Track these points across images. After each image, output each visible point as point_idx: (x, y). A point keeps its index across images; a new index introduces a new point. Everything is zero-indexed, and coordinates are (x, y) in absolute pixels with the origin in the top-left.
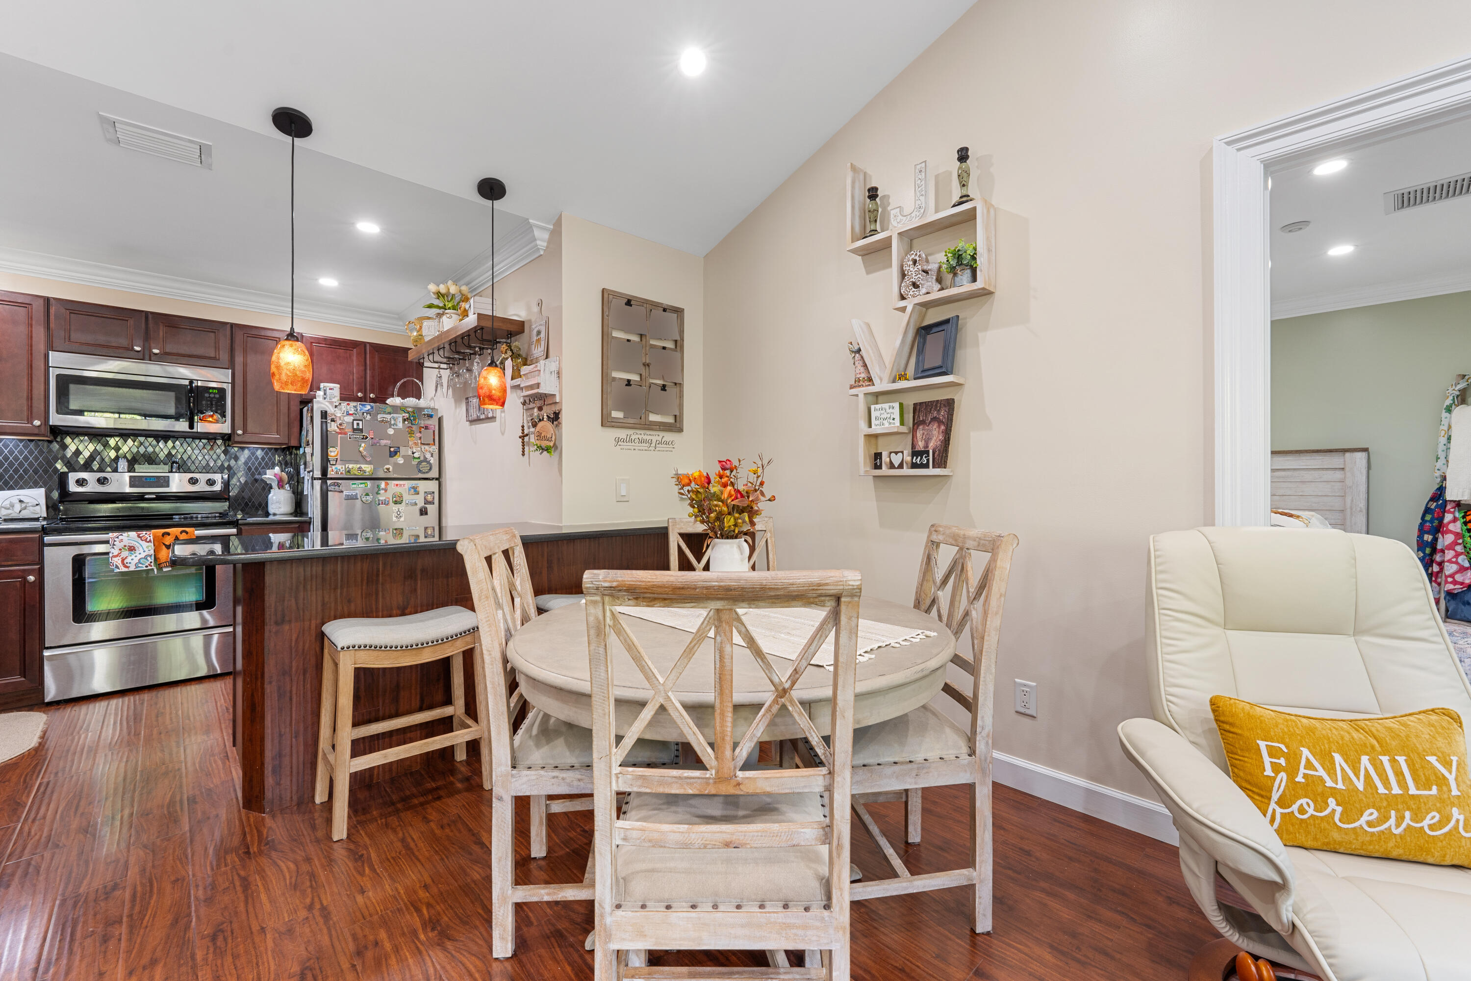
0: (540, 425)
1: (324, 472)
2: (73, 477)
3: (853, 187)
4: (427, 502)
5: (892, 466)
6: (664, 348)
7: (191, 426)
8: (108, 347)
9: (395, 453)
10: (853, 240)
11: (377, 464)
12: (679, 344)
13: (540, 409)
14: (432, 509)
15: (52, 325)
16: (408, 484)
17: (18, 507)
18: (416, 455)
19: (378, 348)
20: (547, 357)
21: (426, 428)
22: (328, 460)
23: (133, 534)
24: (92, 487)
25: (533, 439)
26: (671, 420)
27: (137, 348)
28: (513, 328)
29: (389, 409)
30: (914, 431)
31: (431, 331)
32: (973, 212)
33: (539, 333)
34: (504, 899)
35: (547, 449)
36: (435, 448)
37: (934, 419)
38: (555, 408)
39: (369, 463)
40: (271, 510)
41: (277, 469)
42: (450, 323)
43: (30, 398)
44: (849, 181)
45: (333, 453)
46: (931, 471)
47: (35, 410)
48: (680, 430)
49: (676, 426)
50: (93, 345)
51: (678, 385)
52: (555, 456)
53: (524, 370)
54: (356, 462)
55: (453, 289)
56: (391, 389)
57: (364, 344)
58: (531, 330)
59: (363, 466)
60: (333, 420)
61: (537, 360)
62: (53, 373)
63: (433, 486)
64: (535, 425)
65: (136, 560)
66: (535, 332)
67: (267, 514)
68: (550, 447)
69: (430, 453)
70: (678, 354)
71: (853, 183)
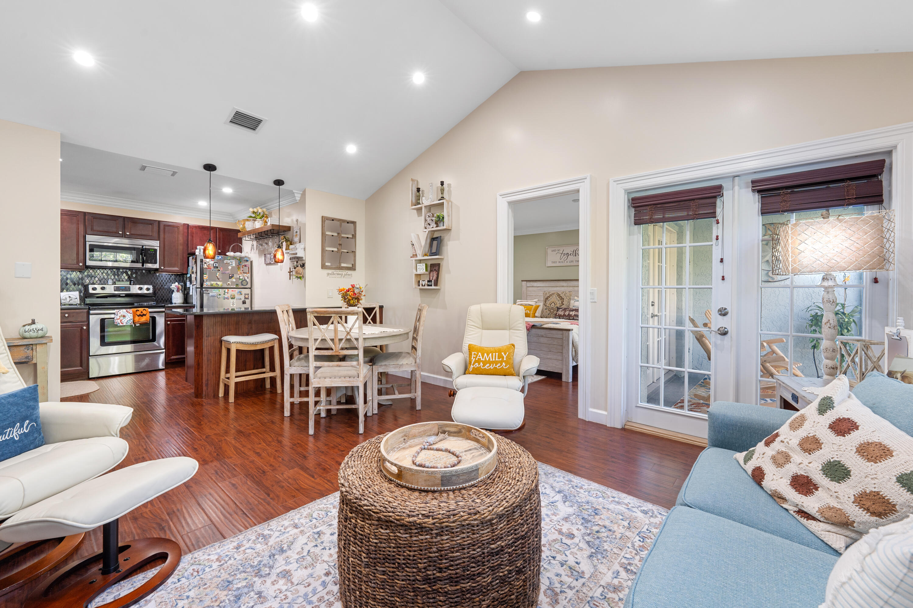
0: (297, 268)
1: (202, 285)
2: (91, 287)
3: (412, 187)
4: (245, 298)
5: (422, 286)
6: (348, 238)
7: (143, 265)
8: (108, 232)
9: (232, 277)
10: (412, 206)
11: (224, 281)
12: (354, 236)
13: (297, 262)
14: (248, 301)
15: (86, 224)
16: (237, 290)
17: (68, 299)
18: (241, 278)
19: (221, 230)
20: (300, 242)
21: (245, 266)
22: (203, 281)
23: (124, 310)
24: (99, 291)
25: (294, 273)
26: (351, 266)
27: (121, 233)
28: (285, 229)
29: (229, 258)
30: (430, 273)
31: (249, 226)
32: (443, 204)
33: (297, 232)
34: (287, 401)
35: (300, 278)
36: (249, 275)
37: (435, 270)
38: (303, 262)
39: (221, 281)
40: (174, 301)
41: (177, 283)
42: (258, 224)
43: (78, 254)
44: (410, 185)
45: (205, 277)
46: (433, 287)
47: (80, 259)
48: (355, 270)
49: (353, 268)
50: (102, 231)
51: (354, 252)
52: (303, 280)
53: (291, 247)
54: (215, 281)
55: (260, 211)
56: (227, 248)
57: (216, 228)
58: (293, 231)
59: (218, 283)
60: (205, 263)
61: (296, 243)
62: (88, 244)
63: (248, 291)
64: (295, 268)
65: (126, 321)
66: (295, 232)
67: (171, 303)
68: (301, 277)
69: (247, 277)
70: (354, 240)
71: (412, 185)
